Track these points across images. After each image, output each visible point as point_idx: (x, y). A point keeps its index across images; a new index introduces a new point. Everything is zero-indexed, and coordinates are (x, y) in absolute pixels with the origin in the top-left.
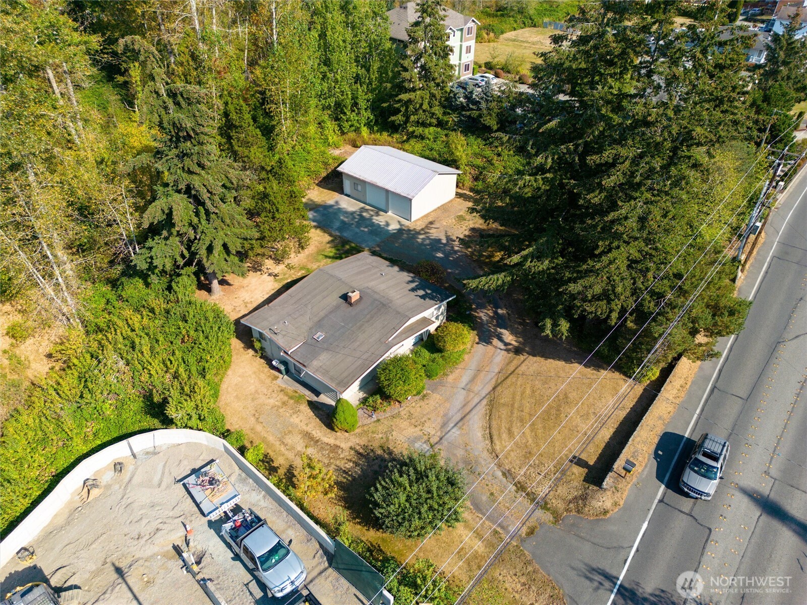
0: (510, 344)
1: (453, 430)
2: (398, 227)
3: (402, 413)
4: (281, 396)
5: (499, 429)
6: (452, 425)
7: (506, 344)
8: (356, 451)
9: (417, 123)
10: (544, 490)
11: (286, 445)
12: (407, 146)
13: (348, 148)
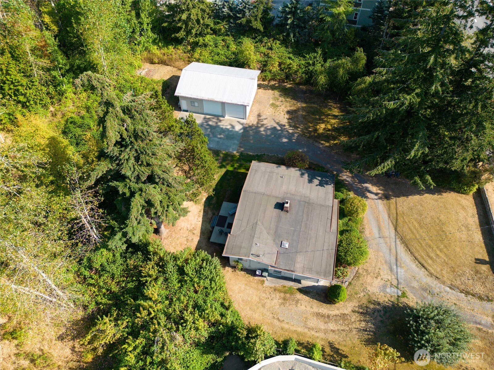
0: (379, 193)
1: (399, 270)
2: (241, 127)
3: (360, 271)
4: (278, 295)
5: (423, 259)
6: (395, 267)
7: (376, 194)
8: (358, 312)
9: (196, 34)
10: (479, 289)
11: (313, 329)
12: (196, 55)
13: (148, 66)
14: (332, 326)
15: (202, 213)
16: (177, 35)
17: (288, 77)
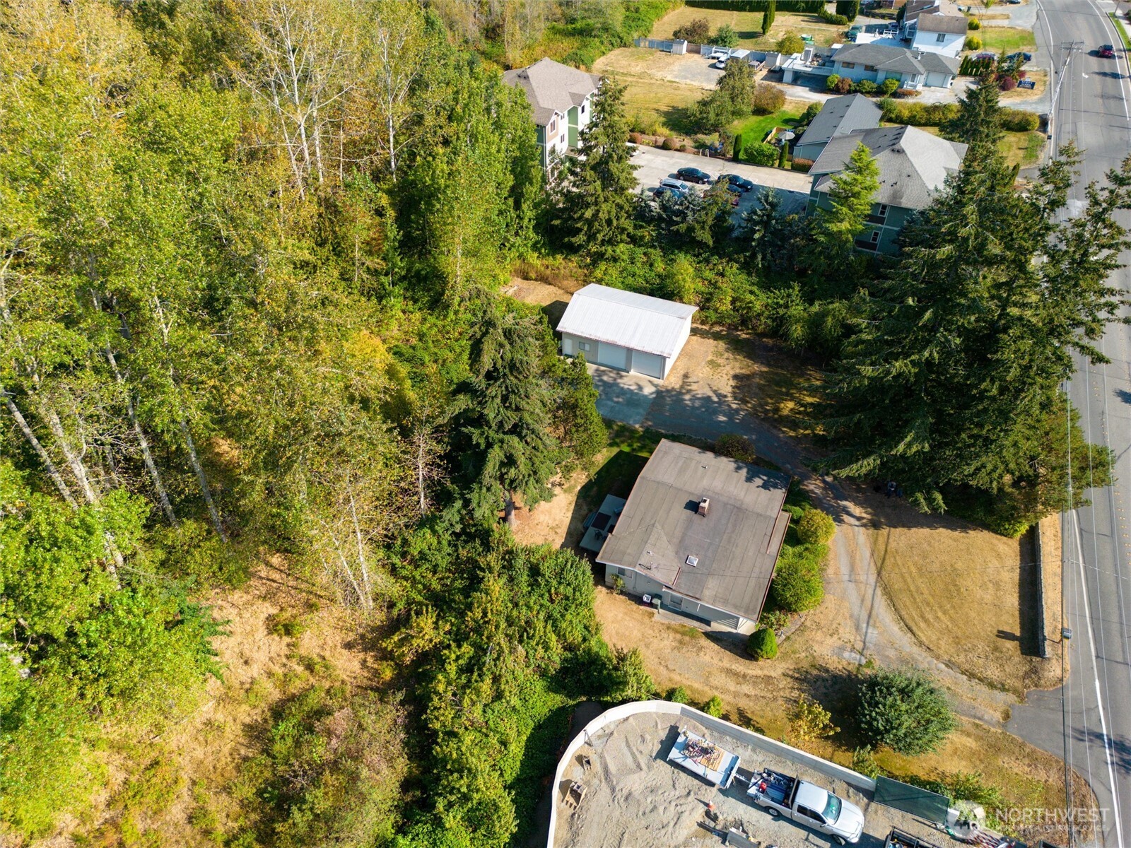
0: (863, 518)
1: (870, 630)
2: (653, 389)
3: (808, 623)
4: (672, 635)
5: (913, 620)
6: (865, 625)
7: (859, 519)
8: (792, 677)
9: (603, 241)
10: (993, 673)
11: (717, 688)
12: (598, 273)
13: (518, 281)
14: (746, 689)
15: (572, 507)
16: (573, 240)
17: (744, 322)
